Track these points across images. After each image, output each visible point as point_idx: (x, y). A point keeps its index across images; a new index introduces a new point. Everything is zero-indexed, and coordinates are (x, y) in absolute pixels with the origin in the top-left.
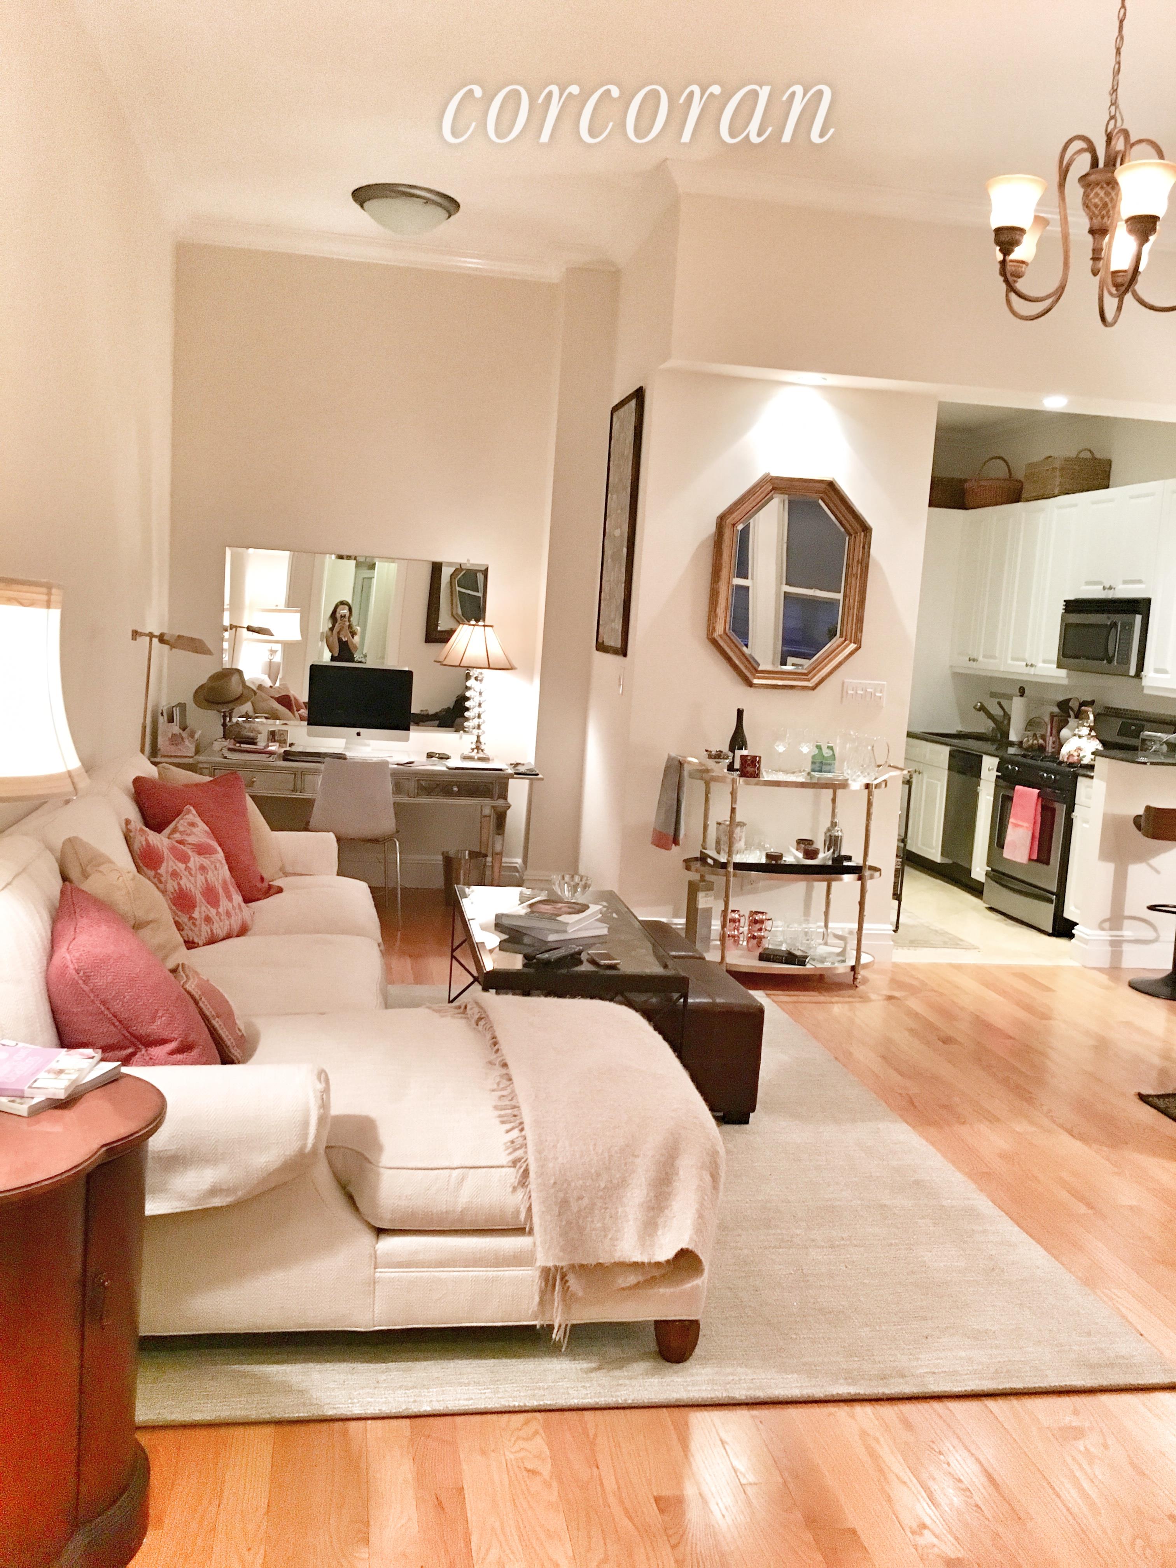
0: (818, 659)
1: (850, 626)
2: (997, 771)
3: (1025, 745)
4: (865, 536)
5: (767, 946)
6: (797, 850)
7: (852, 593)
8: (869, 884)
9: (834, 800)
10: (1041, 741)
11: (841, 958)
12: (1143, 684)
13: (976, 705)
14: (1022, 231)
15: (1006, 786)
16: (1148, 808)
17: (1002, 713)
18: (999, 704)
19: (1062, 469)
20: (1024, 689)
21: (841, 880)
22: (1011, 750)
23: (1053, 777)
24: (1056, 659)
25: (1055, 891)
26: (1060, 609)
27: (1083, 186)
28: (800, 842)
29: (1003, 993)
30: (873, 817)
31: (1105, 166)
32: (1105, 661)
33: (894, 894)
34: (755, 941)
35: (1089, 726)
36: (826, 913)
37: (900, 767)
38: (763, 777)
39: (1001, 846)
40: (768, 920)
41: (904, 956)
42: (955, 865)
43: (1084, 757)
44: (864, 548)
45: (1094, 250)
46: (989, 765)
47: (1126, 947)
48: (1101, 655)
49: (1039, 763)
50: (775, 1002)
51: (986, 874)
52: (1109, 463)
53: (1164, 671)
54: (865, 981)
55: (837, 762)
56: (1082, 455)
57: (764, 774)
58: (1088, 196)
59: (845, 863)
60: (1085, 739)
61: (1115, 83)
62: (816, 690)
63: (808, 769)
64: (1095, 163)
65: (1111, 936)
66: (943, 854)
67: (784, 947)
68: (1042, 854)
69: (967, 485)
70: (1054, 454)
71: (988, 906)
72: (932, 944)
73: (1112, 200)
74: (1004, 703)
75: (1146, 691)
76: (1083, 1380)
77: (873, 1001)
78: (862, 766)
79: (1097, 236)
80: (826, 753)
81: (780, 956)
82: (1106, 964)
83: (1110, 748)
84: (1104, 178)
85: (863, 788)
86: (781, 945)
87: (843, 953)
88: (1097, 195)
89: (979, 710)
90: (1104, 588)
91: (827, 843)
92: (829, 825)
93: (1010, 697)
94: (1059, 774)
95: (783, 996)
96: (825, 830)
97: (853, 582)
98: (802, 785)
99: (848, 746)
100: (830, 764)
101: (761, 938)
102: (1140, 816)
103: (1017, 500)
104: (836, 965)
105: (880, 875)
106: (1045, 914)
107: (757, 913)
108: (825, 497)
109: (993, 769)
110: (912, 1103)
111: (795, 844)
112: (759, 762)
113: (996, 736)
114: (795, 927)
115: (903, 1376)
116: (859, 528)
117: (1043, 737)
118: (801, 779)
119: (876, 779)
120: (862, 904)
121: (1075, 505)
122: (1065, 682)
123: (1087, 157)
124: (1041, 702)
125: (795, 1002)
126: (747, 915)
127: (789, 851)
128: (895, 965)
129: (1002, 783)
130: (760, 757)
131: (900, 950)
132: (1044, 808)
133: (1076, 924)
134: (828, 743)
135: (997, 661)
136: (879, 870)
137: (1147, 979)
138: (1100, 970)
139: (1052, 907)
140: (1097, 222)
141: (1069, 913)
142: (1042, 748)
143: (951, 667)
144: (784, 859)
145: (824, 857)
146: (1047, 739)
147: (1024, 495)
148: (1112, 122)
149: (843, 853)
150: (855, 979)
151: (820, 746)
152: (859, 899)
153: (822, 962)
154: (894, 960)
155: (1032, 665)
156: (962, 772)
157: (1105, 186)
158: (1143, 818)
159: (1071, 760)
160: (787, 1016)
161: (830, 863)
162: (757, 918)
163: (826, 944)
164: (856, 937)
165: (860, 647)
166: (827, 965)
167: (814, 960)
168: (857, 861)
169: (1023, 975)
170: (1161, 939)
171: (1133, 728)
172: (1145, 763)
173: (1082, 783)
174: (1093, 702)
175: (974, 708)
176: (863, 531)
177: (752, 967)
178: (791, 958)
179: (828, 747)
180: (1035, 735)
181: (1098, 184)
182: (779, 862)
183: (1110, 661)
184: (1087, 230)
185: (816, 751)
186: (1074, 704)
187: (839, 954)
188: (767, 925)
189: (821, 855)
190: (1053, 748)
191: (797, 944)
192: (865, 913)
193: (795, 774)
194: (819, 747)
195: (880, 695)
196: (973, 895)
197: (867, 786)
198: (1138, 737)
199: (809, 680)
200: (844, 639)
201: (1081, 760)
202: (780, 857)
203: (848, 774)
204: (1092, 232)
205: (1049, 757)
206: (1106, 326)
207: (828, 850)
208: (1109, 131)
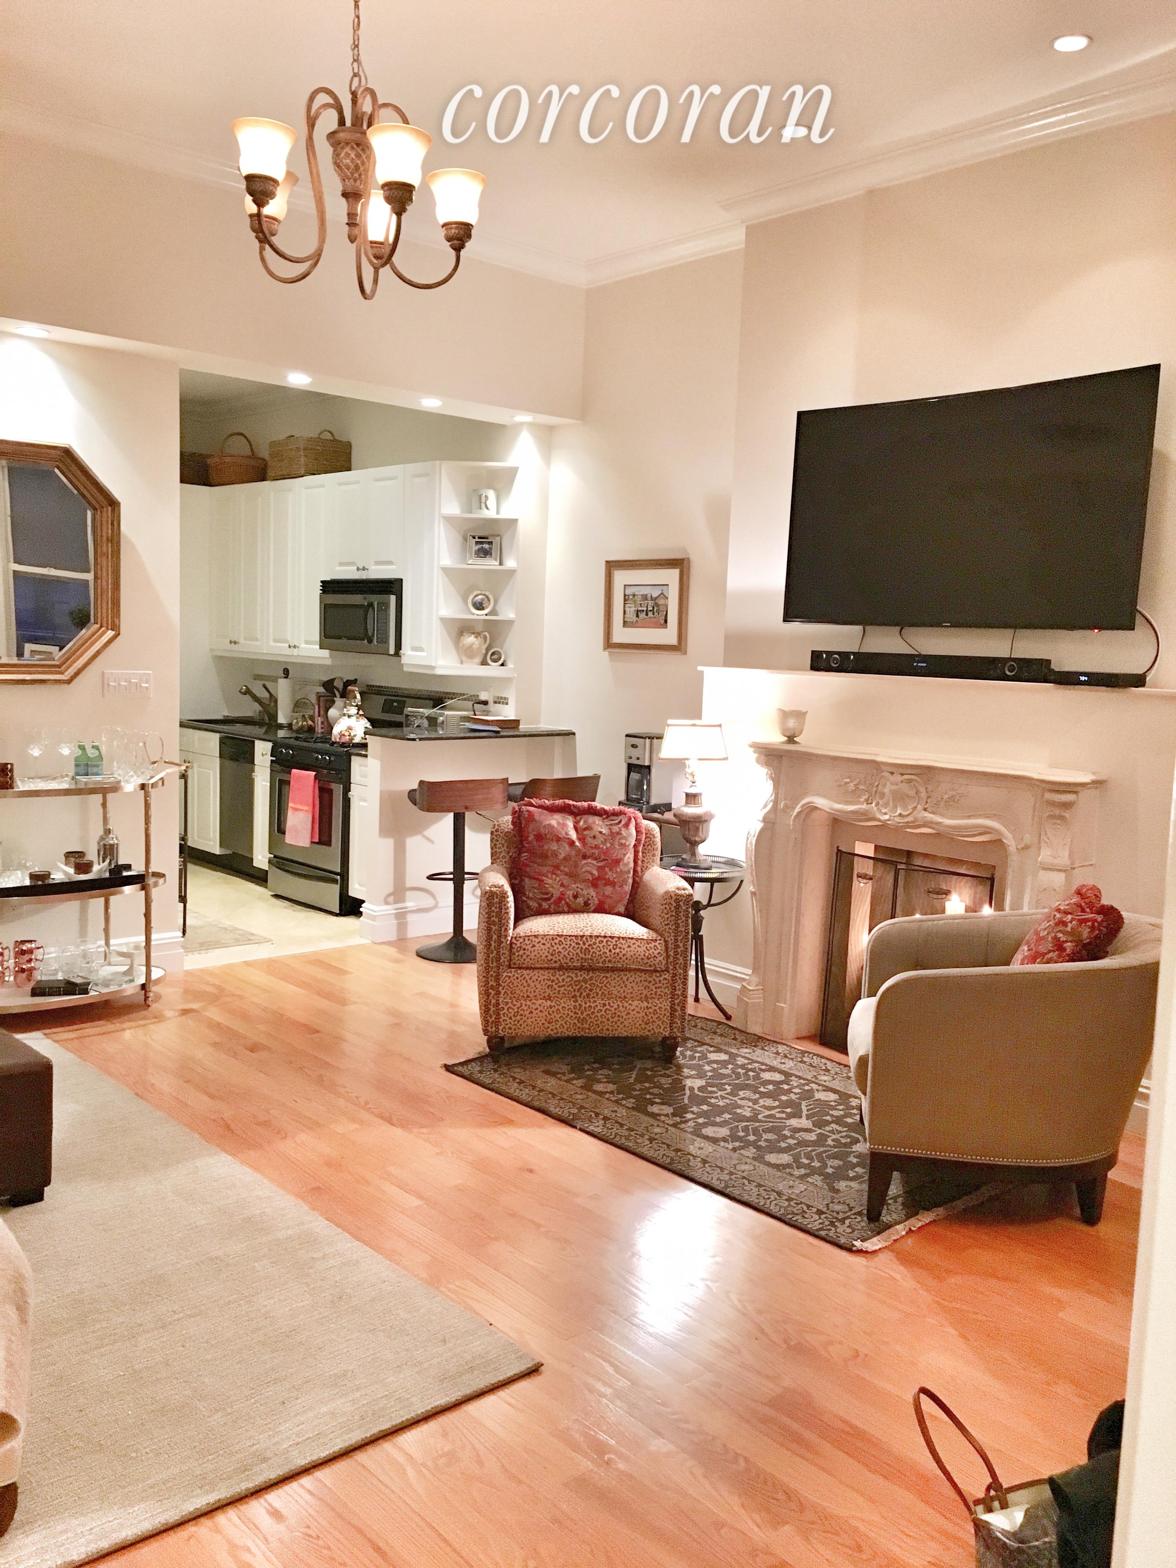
0: (70, 649)
1: (106, 608)
2: (271, 756)
3: (295, 727)
4: (113, 511)
5: (39, 978)
6: (66, 865)
7: (105, 574)
8: (154, 892)
9: (104, 805)
10: (310, 723)
11: (127, 978)
12: (403, 662)
13: (242, 689)
14: (275, 182)
15: (282, 770)
16: (422, 783)
17: (268, 695)
18: (265, 687)
19: (305, 449)
20: (288, 671)
21: (121, 892)
22: (281, 734)
23: (328, 758)
24: (318, 639)
25: (339, 871)
26: (317, 589)
27: (332, 145)
28: (68, 855)
29: (303, 984)
30: (153, 820)
31: (353, 125)
32: (366, 641)
33: (180, 897)
34: (24, 975)
35: (357, 706)
36: (106, 930)
37: (176, 762)
38: (18, 787)
39: (282, 831)
40: (38, 948)
41: (195, 962)
42: (235, 855)
43: (355, 735)
44: (112, 524)
45: (349, 214)
46: (263, 750)
47: (410, 918)
48: (362, 636)
49: (312, 745)
50: (56, 1041)
51: (269, 862)
52: (349, 445)
53: (420, 649)
54: (158, 997)
55: (105, 762)
56: (323, 436)
57: (19, 783)
58: (338, 155)
59: (125, 874)
60: (354, 718)
61: (356, 38)
62: (71, 684)
63: (71, 774)
64: (342, 122)
65: (396, 909)
66: (221, 845)
67: (60, 977)
68: (323, 838)
69: (209, 461)
70: (296, 434)
71: (273, 894)
72: (223, 943)
73: (363, 163)
74: (268, 684)
75: (405, 669)
76: (447, 1395)
77: (169, 1019)
78: (135, 765)
79: (350, 199)
80: (91, 753)
81: (57, 988)
82: (393, 937)
83: (377, 725)
84: (354, 138)
85: (138, 789)
86: (57, 974)
87: (129, 972)
88: (347, 155)
89: (245, 693)
90: (358, 569)
91: (102, 853)
92: (101, 832)
93: (275, 680)
94: (333, 755)
95: (65, 1033)
96: (97, 839)
97: (104, 563)
98: (67, 792)
99: (115, 743)
100: (97, 766)
101: (31, 970)
102: (414, 790)
103: (263, 479)
104: (124, 986)
105: (165, 881)
106: (330, 894)
107: (23, 942)
108: (61, 465)
109: (266, 754)
110: (228, 1128)
111: (64, 858)
112: (11, 771)
113: (263, 720)
114: (72, 950)
115: (265, 1460)
116: (104, 503)
117: (312, 718)
118: (65, 786)
119: (152, 777)
120: (147, 915)
121: (323, 486)
122: (328, 662)
123: (333, 114)
124: (305, 682)
125: (81, 1037)
126: (11, 947)
127: (58, 869)
128: (188, 973)
129: (277, 767)
130: (12, 765)
131: (190, 956)
132: (321, 790)
133: (363, 902)
134: (93, 742)
135: (258, 643)
136: (164, 875)
137: (433, 946)
138: (389, 943)
139: (336, 888)
140: (350, 183)
141: (355, 890)
142: (311, 729)
143: (212, 650)
144: (52, 877)
145: (99, 870)
146: (316, 720)
147: (271, 473)
148: (356, 80)
149: (120, 863)
150: (146, 998)
151: (83, 746)
152: (144, 911)
153: (107, 986)
154: (186, 968)
155: (295, 647)
156: (234, 758)
157: (355, 146)
158: (417, 792)
159: (343, 740)
160: (72, 1056)
161: (107, 875)
162: (24, 948)
163: (110, 964)
164: (144, 951)
165: (119, 634)
166: (113, 988)
167: (97, 985)
168: (138, 868)
169: (319, 961)
170: (440, 905)
171: (395, 704)
172: (414, 740)
173: (356, 762)
174: (356, 680)
175: (240, 692)
176: (110, 505)
177: (22, 1006)
178: (70, 988)
179: (93, 747)
180: (303, 716)
181: (347, 144)
182: (47, 882)
183: (370, 641)
184: (340, 193)
185: (80, 752)
186: (339, 684)
187: (125, 973)
188: (38, 954)
189: (96, 868)
190: (322, 728)
191: (76, 971)
192: (152, 925)
193: (57, 781)
194: (82, 748)
195: (147, 685)
196: (257, 884)
197: (143, 787)
198: (402, 714)
199: (62, 673)
200: (99, 626)
201: (352, 739)
202: (47, 875)
203: (119, 775)
204: (345, 195)
205: (321, 738)
206: (365, 298)
207: (104, 862)
208: (353, 89)
